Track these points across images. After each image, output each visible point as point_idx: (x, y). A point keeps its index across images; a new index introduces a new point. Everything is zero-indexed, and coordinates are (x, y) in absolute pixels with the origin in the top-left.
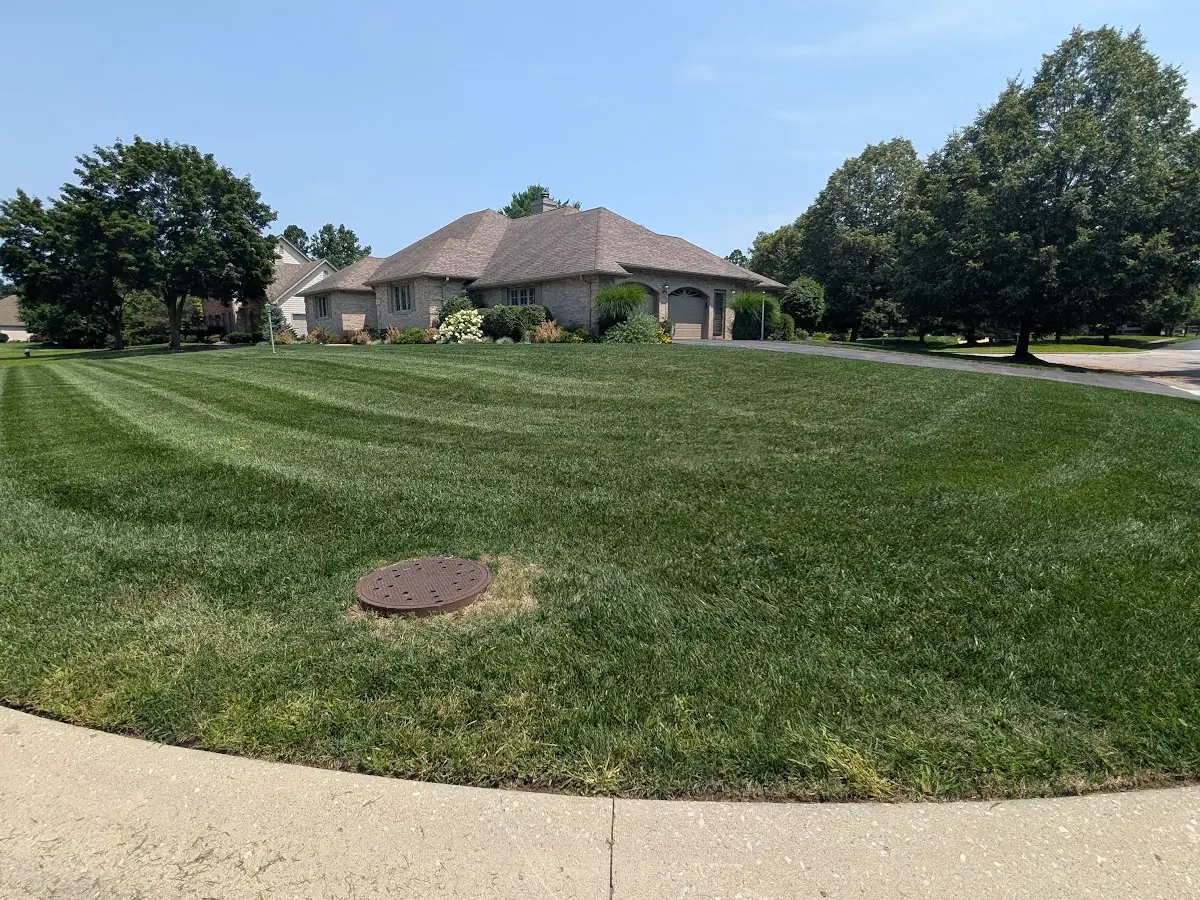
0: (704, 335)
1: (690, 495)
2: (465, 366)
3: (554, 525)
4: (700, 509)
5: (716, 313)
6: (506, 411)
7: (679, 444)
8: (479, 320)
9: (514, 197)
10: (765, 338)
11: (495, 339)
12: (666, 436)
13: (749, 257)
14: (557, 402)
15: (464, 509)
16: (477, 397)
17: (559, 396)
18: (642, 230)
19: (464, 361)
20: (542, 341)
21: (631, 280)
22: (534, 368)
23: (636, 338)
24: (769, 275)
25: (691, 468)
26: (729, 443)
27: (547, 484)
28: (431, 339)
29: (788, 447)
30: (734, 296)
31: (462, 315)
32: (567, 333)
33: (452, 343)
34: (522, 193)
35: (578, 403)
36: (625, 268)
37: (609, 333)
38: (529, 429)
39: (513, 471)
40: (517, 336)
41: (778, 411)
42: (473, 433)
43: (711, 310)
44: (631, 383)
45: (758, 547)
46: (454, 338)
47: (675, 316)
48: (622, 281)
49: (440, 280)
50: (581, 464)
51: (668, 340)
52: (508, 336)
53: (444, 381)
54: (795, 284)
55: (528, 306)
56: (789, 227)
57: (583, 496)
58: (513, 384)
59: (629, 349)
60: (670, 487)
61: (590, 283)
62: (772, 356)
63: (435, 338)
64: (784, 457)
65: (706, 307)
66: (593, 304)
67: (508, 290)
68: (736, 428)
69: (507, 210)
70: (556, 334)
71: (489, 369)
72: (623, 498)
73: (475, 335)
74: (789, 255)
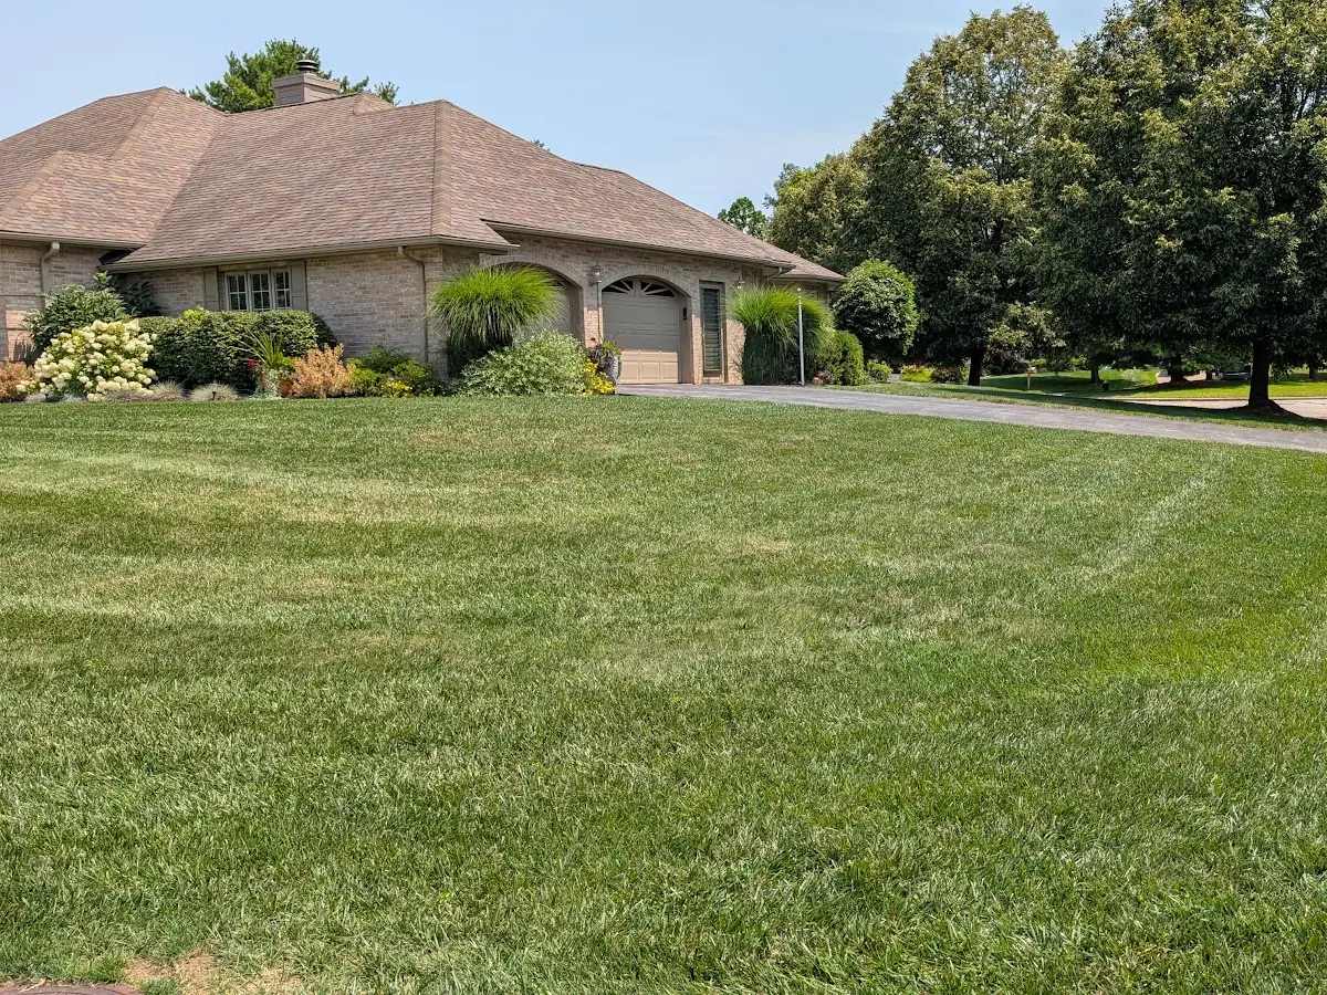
0: (685, 377)
1: (657, 745)
2: (102, 460)
3: (331, 858)
4: (678, 775)
5: (706, 329)
6: (213, 568)
7: (633, 625)
8: (144, 344)
9: (233, 63)
10: (809, 380)
11: (189, 386)
12: (602, 609)
13: (769, 213)
14: (347, 540)
16: (134, 538)
17: (351, 527)
18: (535, 151)
19: (102, 445)
20: (310, 394)
21: (518, 258)
22: (289, 458)
23: (535, 384)
24: (809, 254)
25: (659, 679)
26: (739, 615)
27: (315, 752)
28: (12, 391)
29: (861, 613)
30: (740, 298)
31: (98, 332)
32: (369, 374)
33: (70, 399)
34: (251, 55)
35: (396, 540)
36: (499, 231)
37: (473, 374)
38: (271, 612)
39: (226, 726)
40: (245, 382)
41: (837, 538)
42: (119, 633)
43: (696, 324)
44: (523, 486)
45: (802, 852)
46: (75, 387)
47: (618, 336)
48: (496, 260)
49: (39, 248)
50: (402, 694)
51: (608, 387)
52: (222, 380)
53: (44, 499)
54: (859, 273)
55: (274, 312)
56: (841, 159)
57: (405, 774)
58: (234, 501)
59: (511, 407)
60: (611, 730)
61: (422, 264)
62: (823, 421)
63: (21, 387)
64: (853, 638)
65: (685, 315)
66: (432, 310)
67: (220, 274)
68: (755, 579)
69: (216, 90)
70: (345, 376)
71: (168, 465)
72: (502, 768)
73: (135, 381)
74: (845, 215)
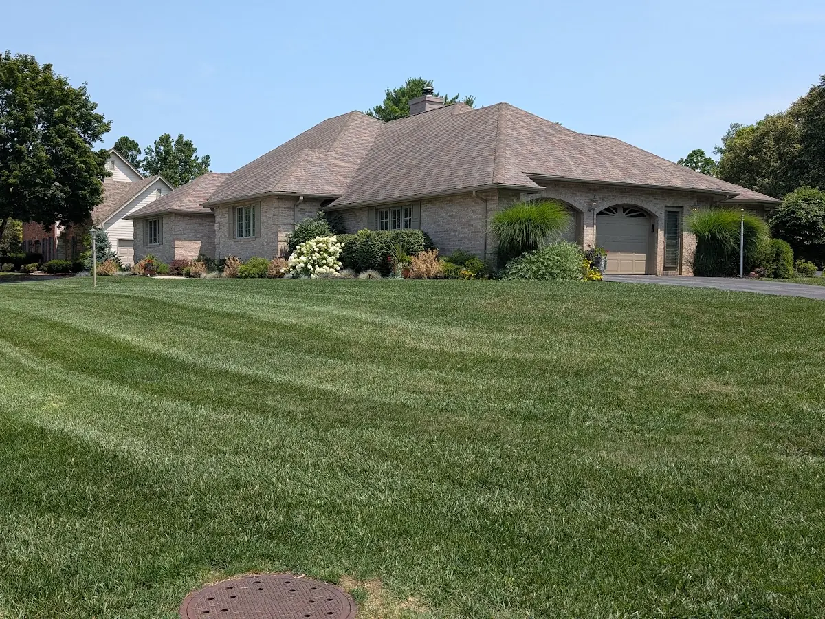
0: (650, 269)
1: (641, 512)
2: (319, 309)
3: (442, 542)
4: (659, 535)
5: (667, 238)
6: (373, 370)
7: (622, 431)
8: (337, 248)
9: (388, 94)
10: (747, 274)
11: (358, 271)
12: (599, 418)
13: (717, 158)
14: (440, 360)
15: (317, 507)
16: (334, 350)
17: (443, 352)
18: (557, 129)
19: (319, 301)
20: (419, 277)
21: (545, 195)
22: (409, 312)
23: (551, 274)
24: (750, 185)
25: (641, 470)
26: (698, 433)
27: (430, 480)
28: (278, 272)
29: (799, 445)
30: (695, 216)
31: (318, 243)
32: (452, 266)
33: (303, 277)
34: (398, 88)
35: (469, 363)
36: (534, 179)
37: (513, 266)
38: (402, 397)
39: (384, 457)
40: (385, 270)
41: (775, 387)
42: (330, 399)
43: (661, 235)
44: (544, 336)
46: (306, 271)
47: (606, 243)
48: (530, 197)
49: (293, 199)
50: (477, 454)
51: (597, 276)
52: (374, 268)
53: (292, 327)
54: (792, 197)
55: (402, 230)
56: (780, 116)
57: (481, 502)
58: (381, 334)
59: (538, 289)
60: (610, 496)
61: (486, 201)
62: (760, 303)
63: (282, 271)
64: (794, 462)
65: (653, 229)
66: (490, 228)
67: (376, 210)
68: (709, 410)
69: (378, 110)
70: (438, 267)
71: (348, 312)
72: (539, 508)
73: (332, 268)
74: (781, 156)
